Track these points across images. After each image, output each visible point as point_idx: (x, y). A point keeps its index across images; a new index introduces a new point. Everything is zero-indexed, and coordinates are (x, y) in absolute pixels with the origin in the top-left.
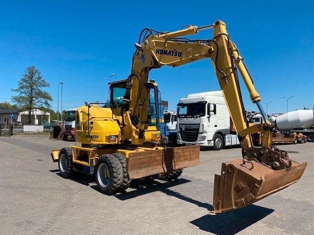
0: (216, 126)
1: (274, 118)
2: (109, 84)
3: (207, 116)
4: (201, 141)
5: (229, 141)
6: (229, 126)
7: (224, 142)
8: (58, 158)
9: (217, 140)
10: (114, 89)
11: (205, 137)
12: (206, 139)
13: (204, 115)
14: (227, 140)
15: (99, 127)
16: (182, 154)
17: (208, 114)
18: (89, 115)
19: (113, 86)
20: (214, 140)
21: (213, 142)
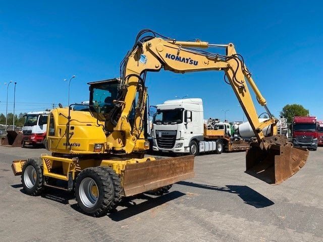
0: (192, 133)
1: (236, 126)
2: (88, 84)
3: (184, 123)
4: (178, 147)
5: (202, 148)
6: (203, 133)
7: (198, 149)
8: (21, 171)
9: (192, 147)
10: (94, 89)
11: (182, 144)
12: (183, 146)
13: (181, 122)
14: (201, 146)
15: (81, 133)
16: (178, 166)
17: (186, 121)
18: (69, 118)
19: (93, 87)
20: (190, 146)
21: (188, 149)
